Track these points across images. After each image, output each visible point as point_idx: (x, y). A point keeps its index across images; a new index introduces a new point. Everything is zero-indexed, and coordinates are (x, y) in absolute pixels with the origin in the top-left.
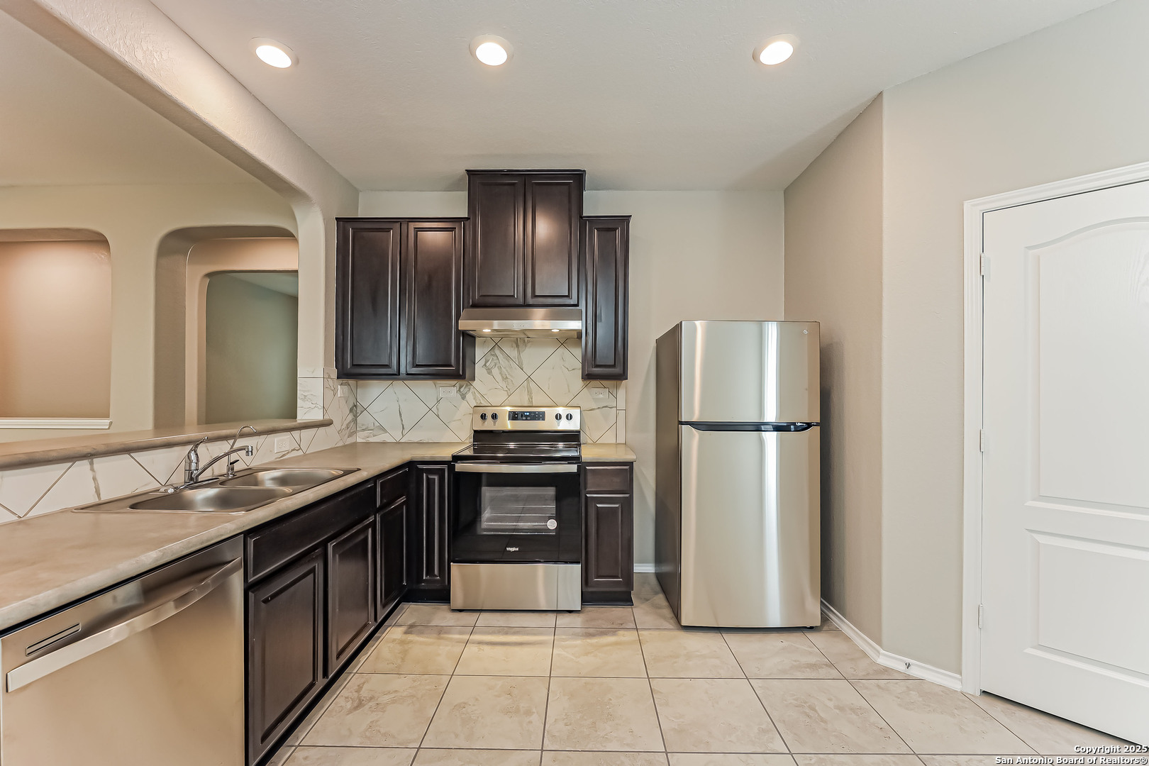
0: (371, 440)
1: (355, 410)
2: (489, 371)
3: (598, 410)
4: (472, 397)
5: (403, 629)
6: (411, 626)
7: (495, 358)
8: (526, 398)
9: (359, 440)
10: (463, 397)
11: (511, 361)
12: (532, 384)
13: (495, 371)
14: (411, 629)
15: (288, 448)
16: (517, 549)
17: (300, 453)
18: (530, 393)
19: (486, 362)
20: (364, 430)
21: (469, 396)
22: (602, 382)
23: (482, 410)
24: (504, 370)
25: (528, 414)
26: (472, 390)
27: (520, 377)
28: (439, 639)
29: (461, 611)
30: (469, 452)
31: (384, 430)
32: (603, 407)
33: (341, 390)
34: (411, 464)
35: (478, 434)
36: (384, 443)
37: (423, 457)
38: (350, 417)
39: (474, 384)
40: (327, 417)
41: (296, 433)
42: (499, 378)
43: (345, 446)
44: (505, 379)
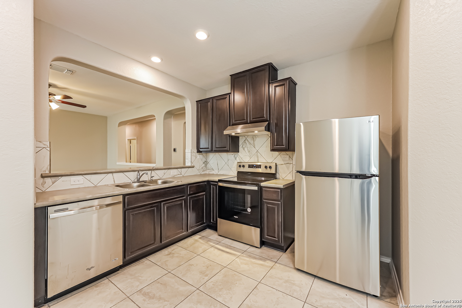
0: (210, 173)
1: (206, 163)
2: (244, 150)
3: (284, 165)
4: (238, 159)
5: (200, 237)
6: (203, 237)
7: (246, 144)
8: (256, 159)
9: (207, 173)
10: (236, 159)
11: (251, 145)
12: (258, 154)
13: (246, 149)
14: (202, 238)
15: (176, 174)
16: (237, 217)
17: (181, 175)
18: (258, 157)
19: (243, 146)
20: (208, 170)
21: (237, 158)
22: (286, 152)
23: (240, 164)
24: (249, 148)
25: (255, 165)
26: (238, 156)
27: (254, 151)
28: (206, 243)
29: (221, 236)
30: (235, 180)
31: (213, 170)
32: (287, 163)
33: (199, 156)
34: (208, 182)
35: (239, 173)
36: (213, 174)
37: (214, 180)
38: (204, 165)
39: (239, 154)
40: (192, 165)
41: (180, 170)
42: (247, 151)
43: (201, 174)
44: (249, 152)
